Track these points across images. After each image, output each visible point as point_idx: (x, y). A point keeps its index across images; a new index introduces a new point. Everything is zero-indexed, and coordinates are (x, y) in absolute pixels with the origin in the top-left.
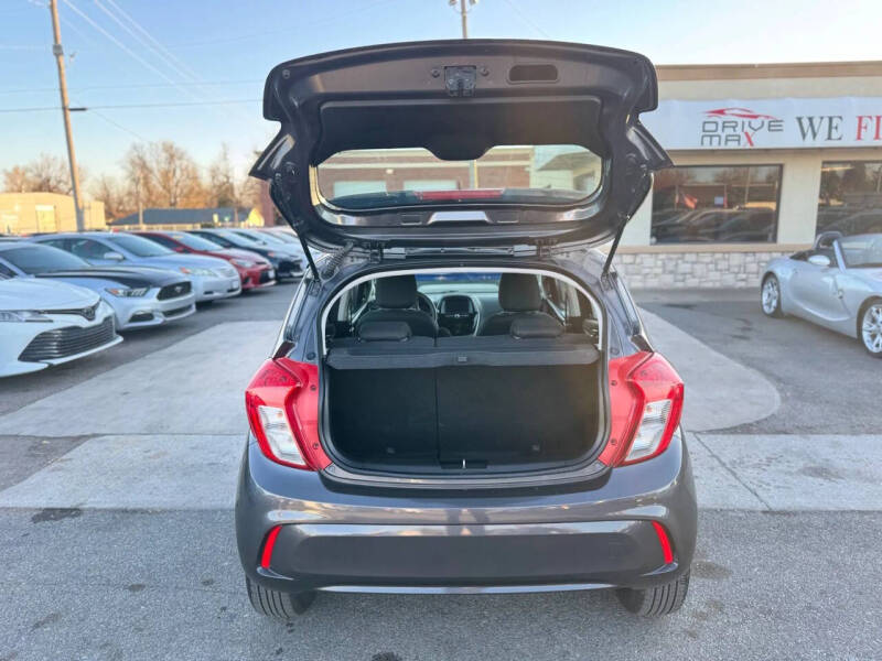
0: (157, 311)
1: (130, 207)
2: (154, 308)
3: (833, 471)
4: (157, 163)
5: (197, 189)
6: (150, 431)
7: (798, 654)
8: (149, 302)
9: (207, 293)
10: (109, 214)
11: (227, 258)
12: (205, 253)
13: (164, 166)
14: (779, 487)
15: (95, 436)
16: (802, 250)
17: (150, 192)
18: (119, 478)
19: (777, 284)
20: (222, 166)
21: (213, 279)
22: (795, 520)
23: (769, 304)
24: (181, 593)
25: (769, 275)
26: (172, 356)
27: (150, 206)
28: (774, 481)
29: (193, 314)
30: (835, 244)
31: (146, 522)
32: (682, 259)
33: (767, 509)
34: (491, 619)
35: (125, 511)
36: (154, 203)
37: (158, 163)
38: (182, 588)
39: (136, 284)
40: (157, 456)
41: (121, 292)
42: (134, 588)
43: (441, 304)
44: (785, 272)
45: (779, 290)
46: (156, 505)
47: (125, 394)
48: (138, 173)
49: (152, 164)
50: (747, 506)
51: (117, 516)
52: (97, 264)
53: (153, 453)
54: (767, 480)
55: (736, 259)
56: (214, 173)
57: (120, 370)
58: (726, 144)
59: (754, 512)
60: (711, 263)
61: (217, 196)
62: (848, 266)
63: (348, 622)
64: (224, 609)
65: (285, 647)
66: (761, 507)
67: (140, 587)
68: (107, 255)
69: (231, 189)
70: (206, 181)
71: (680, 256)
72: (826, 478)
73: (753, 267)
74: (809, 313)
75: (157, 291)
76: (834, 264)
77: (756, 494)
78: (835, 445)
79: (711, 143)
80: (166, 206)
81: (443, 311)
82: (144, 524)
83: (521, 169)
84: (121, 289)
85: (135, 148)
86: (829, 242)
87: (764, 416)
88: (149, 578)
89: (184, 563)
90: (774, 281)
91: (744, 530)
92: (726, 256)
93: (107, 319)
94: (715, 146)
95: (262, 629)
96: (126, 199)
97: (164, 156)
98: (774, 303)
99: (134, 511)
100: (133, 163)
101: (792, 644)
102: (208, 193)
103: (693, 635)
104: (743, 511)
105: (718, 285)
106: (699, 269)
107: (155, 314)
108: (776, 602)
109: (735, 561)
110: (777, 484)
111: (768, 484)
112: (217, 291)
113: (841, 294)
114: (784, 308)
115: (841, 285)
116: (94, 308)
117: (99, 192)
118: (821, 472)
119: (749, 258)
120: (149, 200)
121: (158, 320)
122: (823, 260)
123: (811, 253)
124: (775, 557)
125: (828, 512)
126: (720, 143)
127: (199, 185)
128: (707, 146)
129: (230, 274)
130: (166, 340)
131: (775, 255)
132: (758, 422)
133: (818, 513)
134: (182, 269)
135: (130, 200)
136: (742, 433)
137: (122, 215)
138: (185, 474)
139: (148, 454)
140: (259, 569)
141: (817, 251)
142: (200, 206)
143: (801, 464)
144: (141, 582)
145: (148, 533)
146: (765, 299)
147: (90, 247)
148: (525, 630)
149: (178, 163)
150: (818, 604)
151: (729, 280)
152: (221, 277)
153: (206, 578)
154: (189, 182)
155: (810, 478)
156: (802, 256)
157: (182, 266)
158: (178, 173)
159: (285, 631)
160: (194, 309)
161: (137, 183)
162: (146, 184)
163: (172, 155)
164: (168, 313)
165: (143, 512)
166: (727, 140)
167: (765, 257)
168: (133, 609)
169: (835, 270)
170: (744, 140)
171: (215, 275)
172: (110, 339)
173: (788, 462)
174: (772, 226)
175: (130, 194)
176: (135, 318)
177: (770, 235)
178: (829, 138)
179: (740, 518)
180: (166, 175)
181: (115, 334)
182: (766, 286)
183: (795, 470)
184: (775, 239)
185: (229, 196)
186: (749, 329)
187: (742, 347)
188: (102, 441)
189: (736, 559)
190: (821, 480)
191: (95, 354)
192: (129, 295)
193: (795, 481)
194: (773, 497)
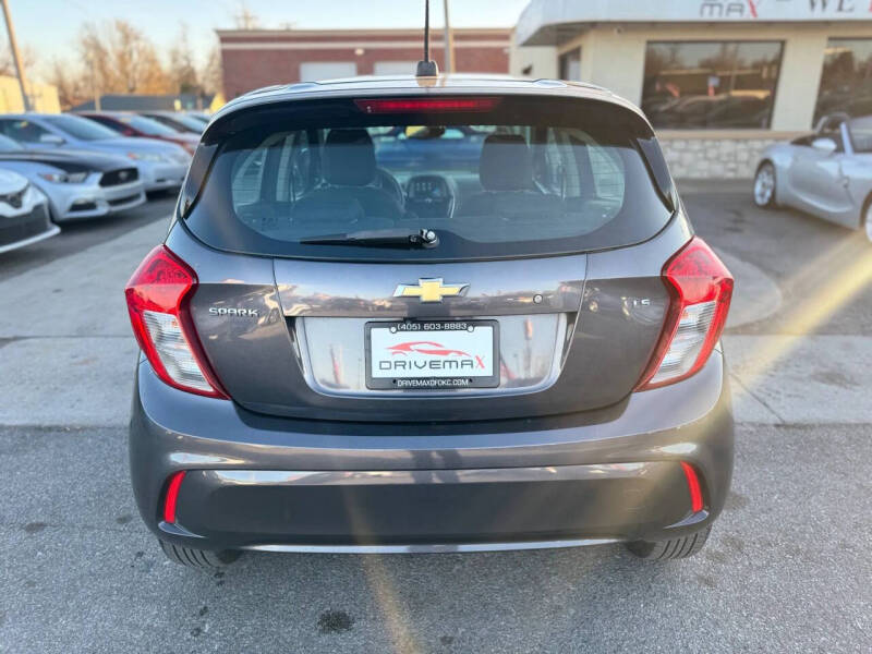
0: (99, 199)
1: (86, 93)
2: (97, 196)
3: (848, 378)
4: (111, 43)
5: (157, 74)
6: (81, 333)
7: (837, 607)
8: (89, 189)
9: (159, 181)
10: (64, 100)
11: (182, 143)
12: (157, 137)
13: (120, 47)
14: (790, 396)
15: (16, 339)
16: (803, 135)
17: (106, 76)
18: (38, 388)
19: (773, 173)
20: (182, 49)
21: (164, 166)
22: (813, 435)
23: (762, 195)
24: (89, 534)
25: (766, 164)
26: (118, 249)
27: (108, 92)
28: (784, 388)
29: (143, 204)
30: (843, 127)
31: (60, 442)
32: (670, 147)
33: (779, 422)
34: (466, 563)
35: (39, 429)
36: (112, 89)
37: (113, 43)
38: (92, 528)
39: (74, 169)
40: (86, 362)
41: (56, 177)
42: (34, 528)
43: (409, 186)
44: (783, 159)
45: (775, 179)
46: (75, 421)
47: (57, 291)
48: (91, 55)
49: (107, 45)
50: (756, 419)
51: (28, 435)
52: (30, 147)
53: (81, 358)
54: (775, 387)
55: (727, 147)
56: (174, 57)
57: (58, 263)
58: (727, 14)
59: (764, 425)
60: (700, 151)
61: (179, 81)
62: (857, 150)
63: (291, 570)
64: (140, 554)
65: (210, 606)
66: (773, 419)
67: (41, 526)
68: (44, 138)
69: (191, 73)
70: (166, 65)
71: (667, 143)
72: (840, 385)
73: (744, 156)
74: (807, 204)
75: (97, 177)
76: (840, 149)
77: (765, 404)
78: (847, 347)
79: (711, 13)
80: (125, 93)
81: (412, 195)
82: (58, 445)
83: (499, 51)
84: (57, 174)
85: (86, 26)
86: (834, 125)
87: (766, 315)
88: (53, 514)
89: (99, 493)
90: (770, 168)
91: (757, 448)
92: (717, 144)
93: (38, 208)
94: (716, 17)
95: (184, 581)
96: (81, 84)
97: (118, 36)
98: (768, 194)
99: (50, 429)
100: (85, 43)
101: (828, 594)
102: (168, 78)
103: (708, 582)
104: (753, 424)
105: (705, 175)
106: (688, 157)
107: (98, 203)
108: (804, 539)
109: (751, 487)
110: (788, 392)
111: (778, 392)
112: (171, 178)
113: (845, 182)
114: (779, 200)
115: (847, 172)
116: (21, 194)
117: (51, 75)
118: (834, 377)
119: (741, 146)
120: (106, 85)
121: (102, 210)
122: (827, 145)
123: (814, 138)
124: (796, 482)
125: (848, 425)
126: (720, 13)
127: (159, 70)
128: (707, 17)
129: (183, 160)
130: (111, 231)
131: (768, 143)
132: (759, 322)
133: (836, 426)
134: (129, 155)
135: (85, 86)
136: (743, 334)
137: (77, 103)
138: (116, 384)
139: (75, 360)
140: (161, 524)
141: (822, 135)
142: (161, 93)
143: (811, 369)
144: (42, 519)
145: (62, 456)
146: (758, 188)
147: (30, 130)
148: (507, 578)
149: (134, 44)
150: (853, 541)
151: (718, 170)
152: (174, 164)
153: (122, 514)
154: (147, 66)
155: (824, 386)
156: (804, 142)
157: (129, 150)
158: (135, 56)
159: (213, 583)
160: (143, 199)
161: (92, 68)
162: (102, 67)
163: (127, 35)
164: (113, 202)
165: (59, 429)
166: (729, 10)
167: (758, 145)
168: (27, 554)
169: (840, 156)
170: (747, 9)
171: (166, 161)
172: (44, 229)
173: (797, 366)
174: (767, 111)
175: (85, 79)
176: (76, 207)
177: (764, 122)
178: (840, 9)
179: (751, 433)
180: (123, 58)
181: (49, 224)
182: (760, 176)
183: (805, 375)
184: (769, 126)
185: (191, 83)
186: (742, 221)
187: (735, 240)
188: (25, 345)
189: (752, 484)
190: (834, 388)
191: (26, 246)
192: (66, 181)
193: (807, 388)
194: (783, 407)
